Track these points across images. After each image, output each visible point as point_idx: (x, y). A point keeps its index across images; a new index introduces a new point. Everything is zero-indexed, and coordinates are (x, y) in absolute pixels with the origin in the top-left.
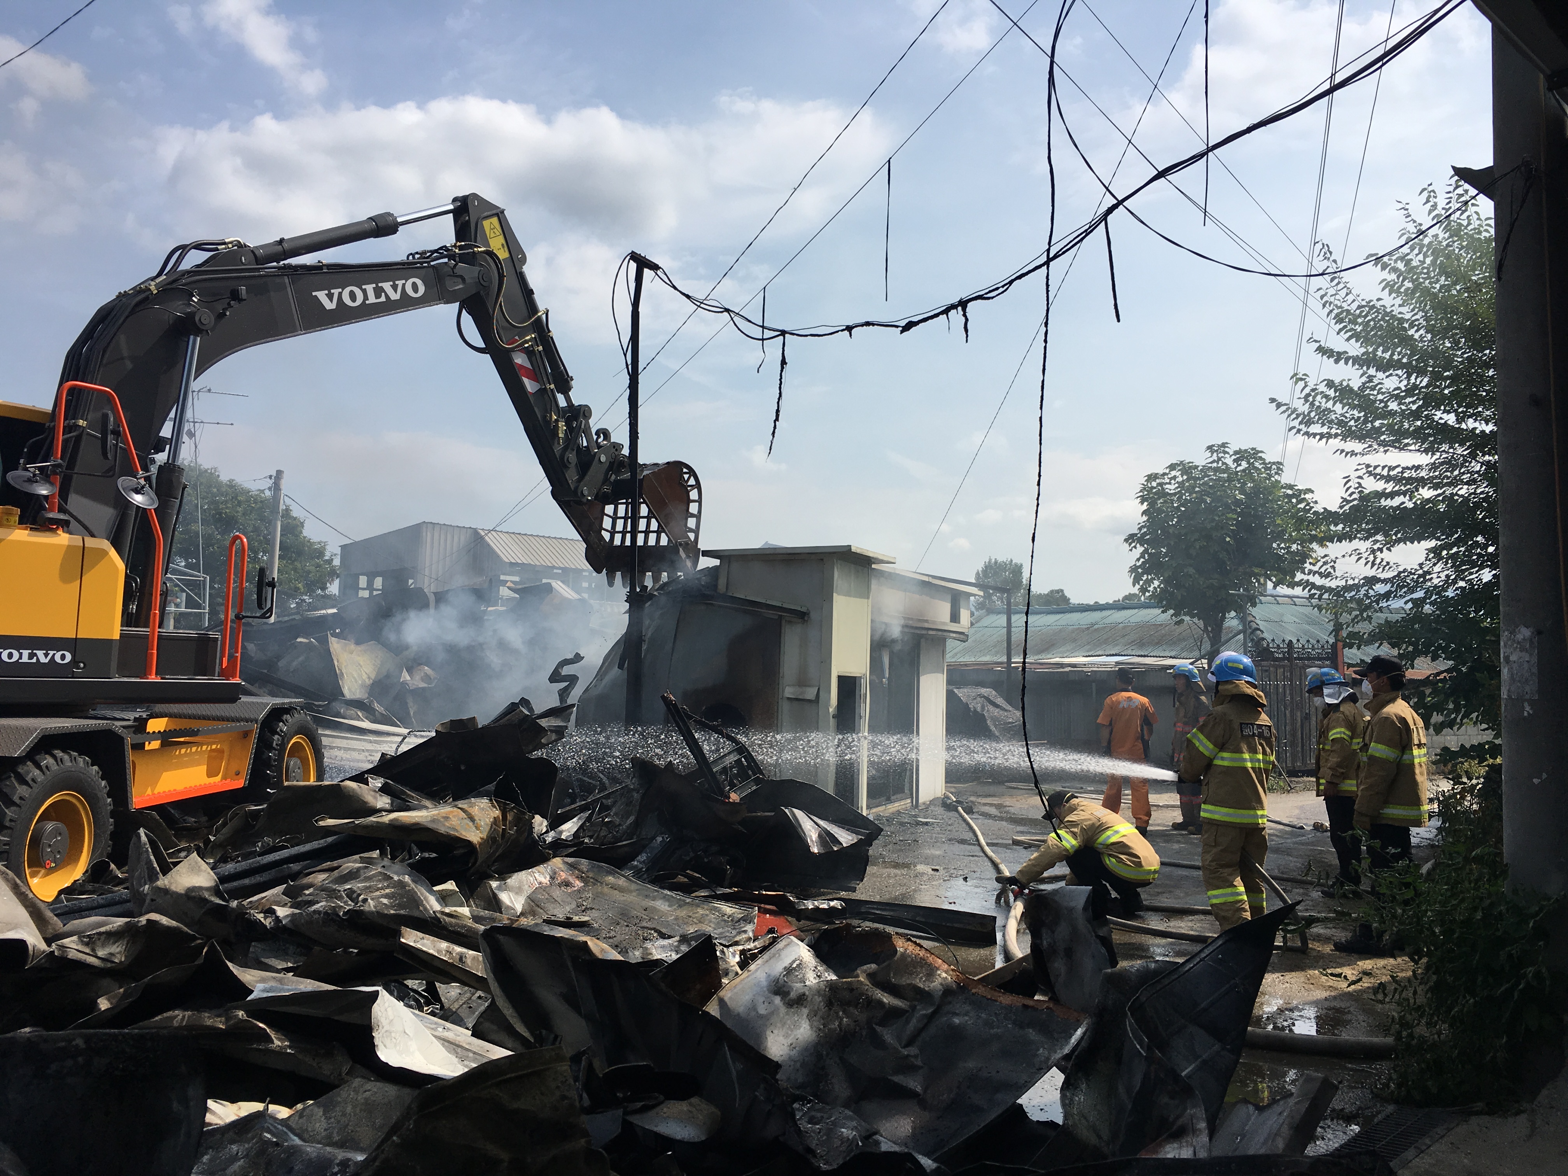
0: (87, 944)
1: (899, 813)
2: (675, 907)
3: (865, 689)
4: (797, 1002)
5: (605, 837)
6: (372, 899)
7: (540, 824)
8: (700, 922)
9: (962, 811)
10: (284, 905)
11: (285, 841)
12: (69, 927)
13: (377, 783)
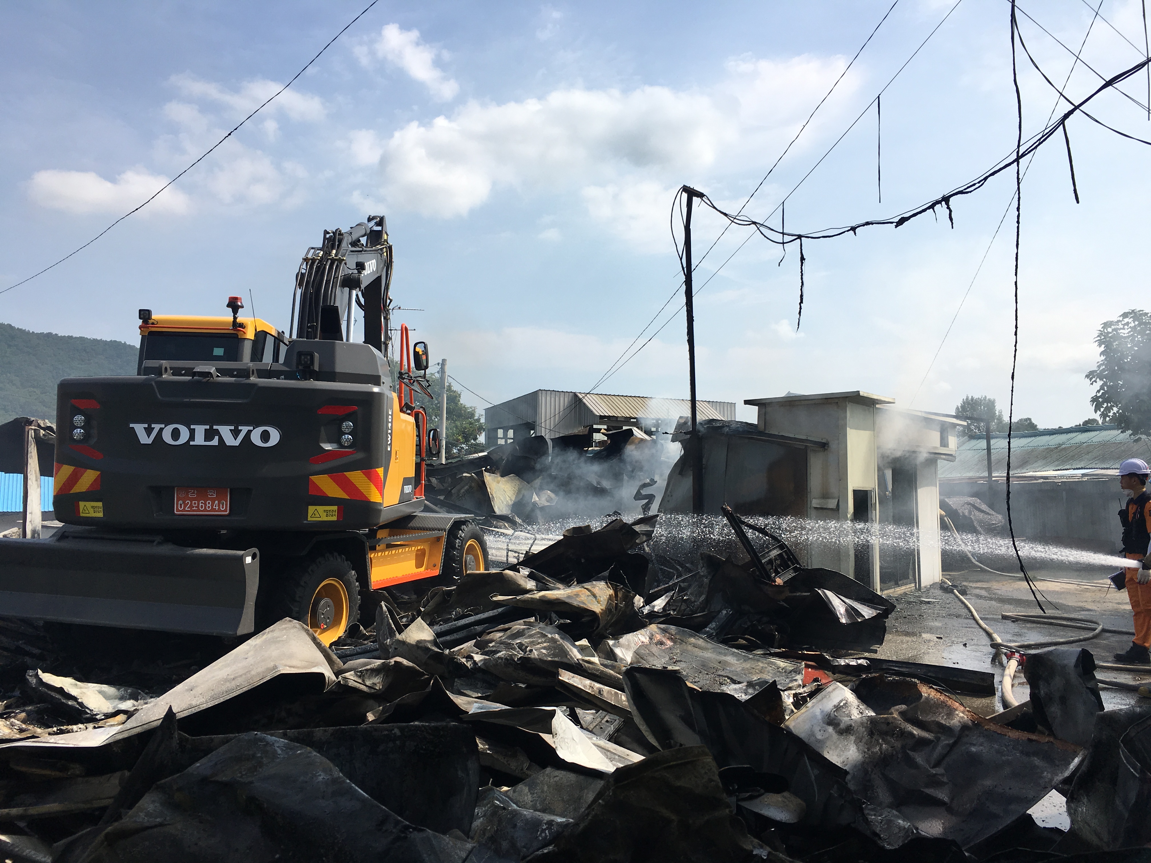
0: (360, 677)
1: (905, 594)
2: (741, 661)
3: (875, 499)
4: (846, 731)
5: (685, 610)
6: (536, 650)
7: (639, 601)
8: (761, 672)
9: (957, 593)
10: (477, 653)
11: (471, 611)
12: (346, 666)
13: (525, 571)
